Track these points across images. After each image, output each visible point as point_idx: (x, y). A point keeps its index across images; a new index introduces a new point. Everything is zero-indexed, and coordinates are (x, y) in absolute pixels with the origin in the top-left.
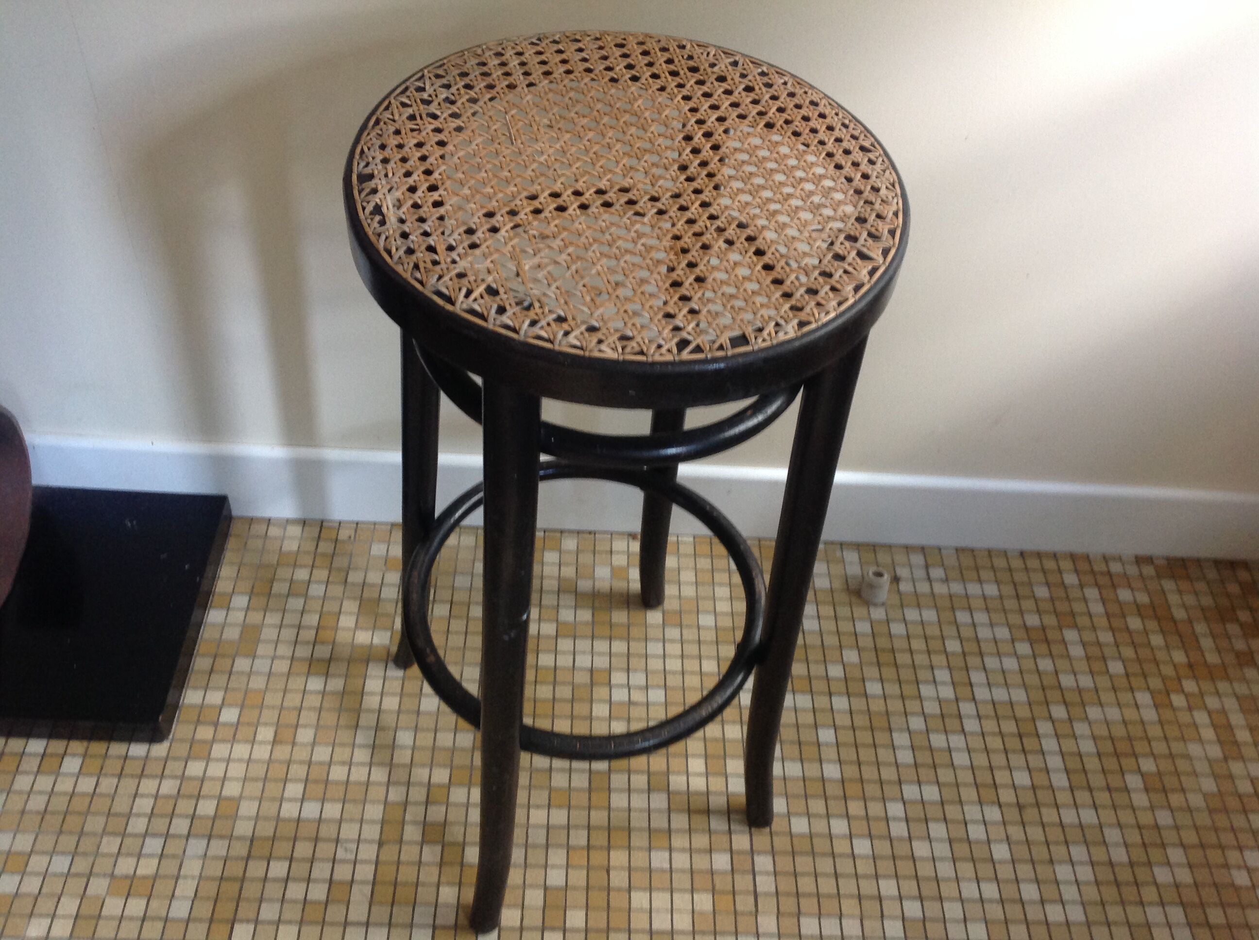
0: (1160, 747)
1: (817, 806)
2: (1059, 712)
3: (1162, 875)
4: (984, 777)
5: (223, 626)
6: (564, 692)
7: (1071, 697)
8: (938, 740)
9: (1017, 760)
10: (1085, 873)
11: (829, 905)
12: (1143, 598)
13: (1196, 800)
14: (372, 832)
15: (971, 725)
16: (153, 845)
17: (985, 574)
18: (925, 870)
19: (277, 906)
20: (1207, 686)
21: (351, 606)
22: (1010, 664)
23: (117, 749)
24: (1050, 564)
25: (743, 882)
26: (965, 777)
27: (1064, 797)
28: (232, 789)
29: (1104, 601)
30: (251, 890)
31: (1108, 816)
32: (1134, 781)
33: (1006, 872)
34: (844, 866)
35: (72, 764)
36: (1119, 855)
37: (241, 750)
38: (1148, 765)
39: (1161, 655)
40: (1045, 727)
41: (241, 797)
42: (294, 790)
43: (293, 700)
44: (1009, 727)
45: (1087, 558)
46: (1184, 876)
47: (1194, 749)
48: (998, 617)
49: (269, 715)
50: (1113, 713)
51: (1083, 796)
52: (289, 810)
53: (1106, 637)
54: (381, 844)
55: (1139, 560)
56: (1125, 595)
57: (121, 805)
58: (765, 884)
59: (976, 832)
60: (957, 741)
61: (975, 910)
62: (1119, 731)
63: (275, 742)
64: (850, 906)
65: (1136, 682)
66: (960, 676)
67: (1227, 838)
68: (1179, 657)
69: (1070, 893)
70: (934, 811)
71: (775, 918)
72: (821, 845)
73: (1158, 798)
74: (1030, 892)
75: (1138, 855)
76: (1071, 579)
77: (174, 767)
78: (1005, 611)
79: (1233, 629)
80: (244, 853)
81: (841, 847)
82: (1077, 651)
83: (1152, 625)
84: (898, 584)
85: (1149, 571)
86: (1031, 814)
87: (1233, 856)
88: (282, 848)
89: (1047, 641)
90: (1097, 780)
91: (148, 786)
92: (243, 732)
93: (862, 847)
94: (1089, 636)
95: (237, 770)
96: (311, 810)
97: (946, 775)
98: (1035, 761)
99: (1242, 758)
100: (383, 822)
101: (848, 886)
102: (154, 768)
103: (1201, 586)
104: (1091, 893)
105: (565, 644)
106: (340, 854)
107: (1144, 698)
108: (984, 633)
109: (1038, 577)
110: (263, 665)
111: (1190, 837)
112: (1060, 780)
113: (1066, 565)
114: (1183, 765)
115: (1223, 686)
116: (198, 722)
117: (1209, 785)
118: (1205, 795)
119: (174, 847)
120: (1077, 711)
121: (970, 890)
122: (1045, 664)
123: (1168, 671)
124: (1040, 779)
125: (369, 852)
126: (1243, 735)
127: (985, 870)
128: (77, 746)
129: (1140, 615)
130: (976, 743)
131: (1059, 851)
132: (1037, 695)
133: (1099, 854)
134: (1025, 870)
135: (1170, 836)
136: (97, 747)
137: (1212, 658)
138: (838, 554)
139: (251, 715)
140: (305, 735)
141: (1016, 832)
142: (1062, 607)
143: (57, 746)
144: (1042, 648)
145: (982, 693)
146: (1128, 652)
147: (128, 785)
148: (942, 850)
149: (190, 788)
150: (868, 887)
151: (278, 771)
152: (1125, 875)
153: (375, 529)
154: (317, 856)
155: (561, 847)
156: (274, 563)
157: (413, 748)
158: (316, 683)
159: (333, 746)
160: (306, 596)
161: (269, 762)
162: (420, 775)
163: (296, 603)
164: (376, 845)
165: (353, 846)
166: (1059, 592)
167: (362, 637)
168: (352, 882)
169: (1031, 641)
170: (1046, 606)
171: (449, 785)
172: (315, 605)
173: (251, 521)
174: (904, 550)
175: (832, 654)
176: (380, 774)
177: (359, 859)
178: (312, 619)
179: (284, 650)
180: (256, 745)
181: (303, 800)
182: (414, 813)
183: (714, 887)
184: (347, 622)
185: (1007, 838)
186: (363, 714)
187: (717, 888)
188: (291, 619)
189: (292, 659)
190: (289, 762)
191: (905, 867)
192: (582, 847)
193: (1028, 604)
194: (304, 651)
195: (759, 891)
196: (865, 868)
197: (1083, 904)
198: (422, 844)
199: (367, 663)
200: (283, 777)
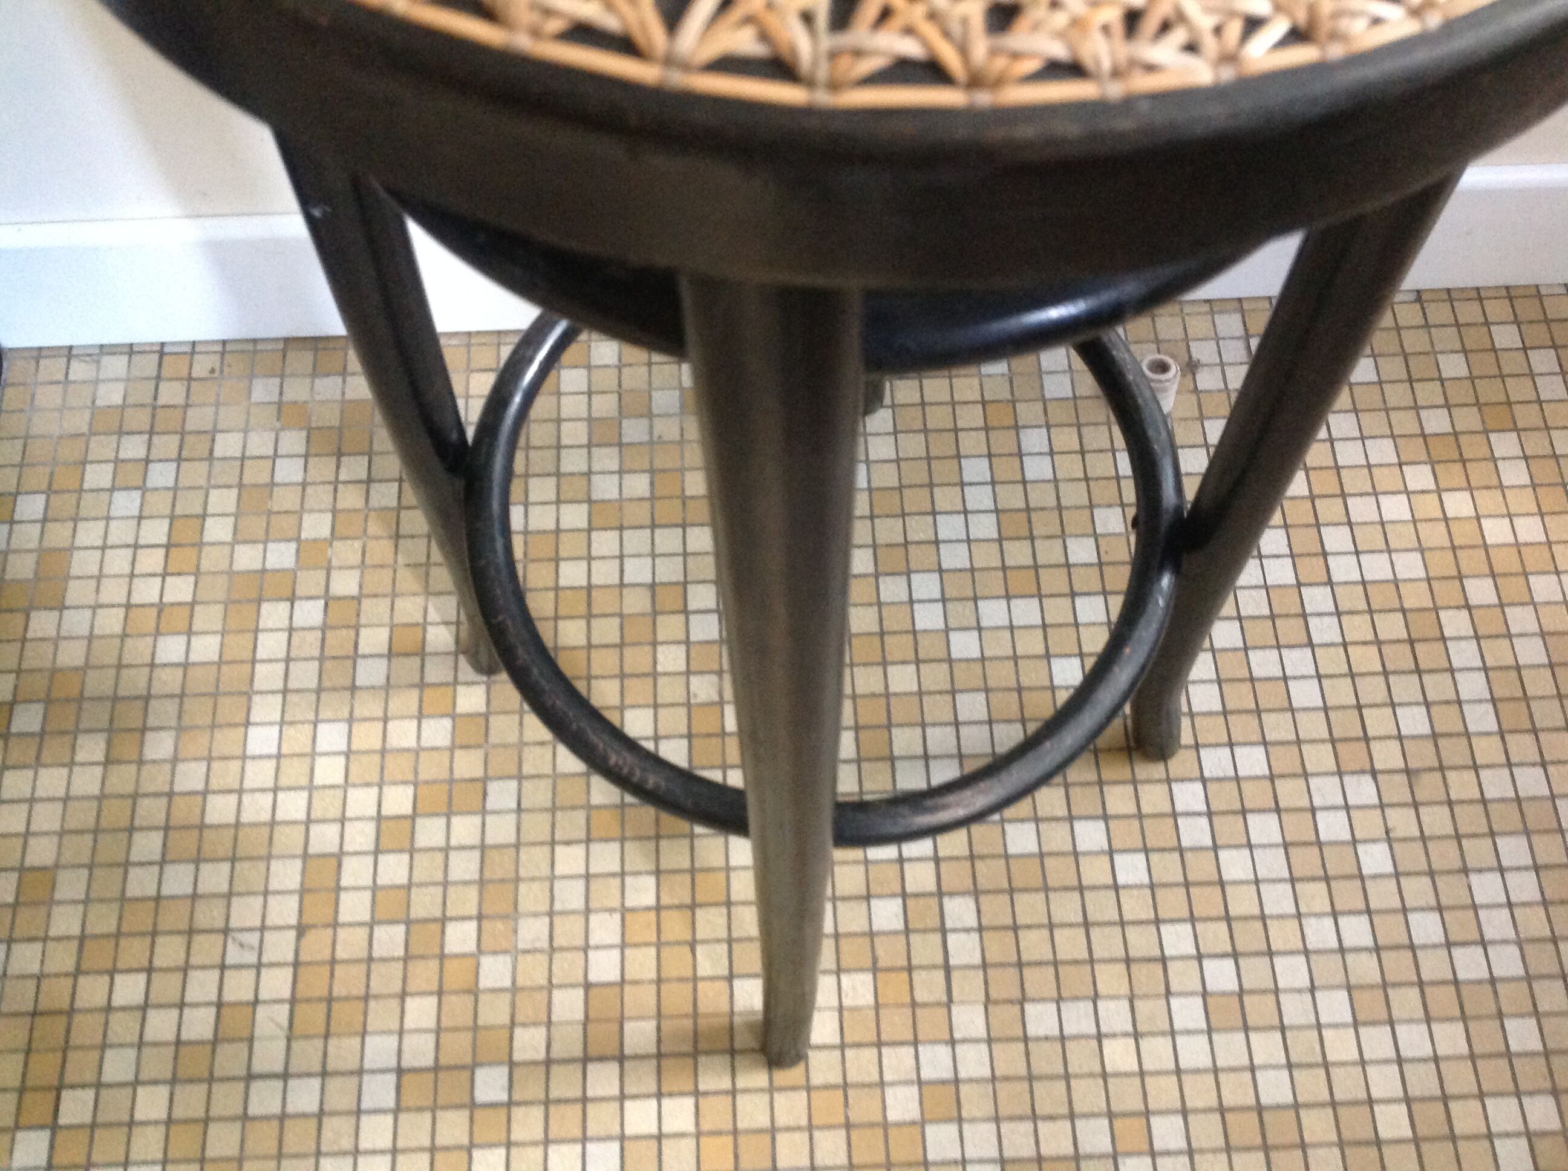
1: (1052, 802)
2: (1481, 591)
4: (1346, 724)
5: (6, 554)
6: (607, 630)
7: (1505, 561)
8: (1264, 663)
9: (1405, 688)
10: (1525, 887)
11: (1075, 979)
14: (284, 910)
15: (1324, 630)
18: (1242, 903)
19: (132, 1053)
21: (223, 500)
22: (1395, 508)
24: (1469, 312)
25: (925, 949)
26: (1313, 726)
27: (1488, 750)
28: (42, 852)
29: (1564, 374)
30: (86, 1029)
31: (1565, 778)
33: (1383, 895)
34: (1102, 906)
37: (52, 781)
40: (1455, 623)
41: (57, 866)
43: (135, 681)
44: (1392, 626)
45: (1536, 293)
48: (1374, 423)
49: (95, 714)
51: (1522, 746)
52: (141, 883)
54: (301, 930)
58: (964, 949)
59: (1332, 826)
60: (1299, 661)
61: (1328, 968)
63: (109, 760)
64: (1110, 978)
66: (1305, 540)
69: (1497, 924)
70: (1257, 795)
71: (982, 1008)
72: (1059, 871)
74: (1426, 927)
76: (1506, 336)
78: (1387, 410)
80: (69, 965)
81: (1095, 872)
82: (1515, 474)
84: (1194, 374)
86: (1429, 786)
88: (134, 951)
89: (1463, 461)
90: (1548, 713)
92: (53, 747)
93: (1132, 869)
94: (1536, 443)
95: (47, 818)
96: (178, 880)
97: (1278, 727)
98: (1438, 687)
100: (303, 891)
101: (1107, 943)
104: (1535, 923)
105: (605, 542)
106: (233, 956)
108: (1349, 455)
109: (1447, 337)
110: (76, 622)
112: (1481, 718)
113: (1497, 309)
120: (1513, 588)
121: (1320, 932)
122: (1458, 504)
124: (1447, 720)
125: (281, 946)
127: (1348, 894)
130: (1332, 661)
131: (1478, 851)
132: (1443, 564)
133: (1549, 848)
134: (1418, 889)
139: (63, 715)
140: (160, 744)
141: (1403, 822)
142: (1490, 391)
144: (1453, 474)
145: (1343, 569)
148: (1272, 863)
150: (1141, 942)
151: (116, 813)
153: (255, 352)
154: (193, 961)
155: (611, 910)
156: (85, 429)
157: (348, 754)
158: (171, 649)
159: (209, 759)
160: (143, 488)
161: (101, 798)
162: (362, 801)
163: (126, 503)
164: (292, 934)
165: (253, 938)
166: (1485, 364)
167: (247, 558)
168: (256, 1002)
169: (1432, 463)
170: (1460, 393)
171: (413, 817)
172: (160, 503)
173: (39, 354)
174: (1206, 308)
175: (1075, 520)
176: (293, 806)
177: (265, 960)
178: (156, 531)
179: (113, 591)
180: (76, 769)
181: (163, 863)
182: (355, 872)
183: (875, 960)
184: (218, 530)
185: (1387, 832)
186: (256, 699)
187: (881, 964)
188: (120, 532)
189: (128, 606)
190: (135, 797)
191: (1207, 901)
192: (648, 909)
193: (1429, 392)
194: (147, 592)
195: (952, 962)
196: (1136, 906)
197: (1520, 943)
198: (371, 925)
199: (259, 601)
200: (127, 824)
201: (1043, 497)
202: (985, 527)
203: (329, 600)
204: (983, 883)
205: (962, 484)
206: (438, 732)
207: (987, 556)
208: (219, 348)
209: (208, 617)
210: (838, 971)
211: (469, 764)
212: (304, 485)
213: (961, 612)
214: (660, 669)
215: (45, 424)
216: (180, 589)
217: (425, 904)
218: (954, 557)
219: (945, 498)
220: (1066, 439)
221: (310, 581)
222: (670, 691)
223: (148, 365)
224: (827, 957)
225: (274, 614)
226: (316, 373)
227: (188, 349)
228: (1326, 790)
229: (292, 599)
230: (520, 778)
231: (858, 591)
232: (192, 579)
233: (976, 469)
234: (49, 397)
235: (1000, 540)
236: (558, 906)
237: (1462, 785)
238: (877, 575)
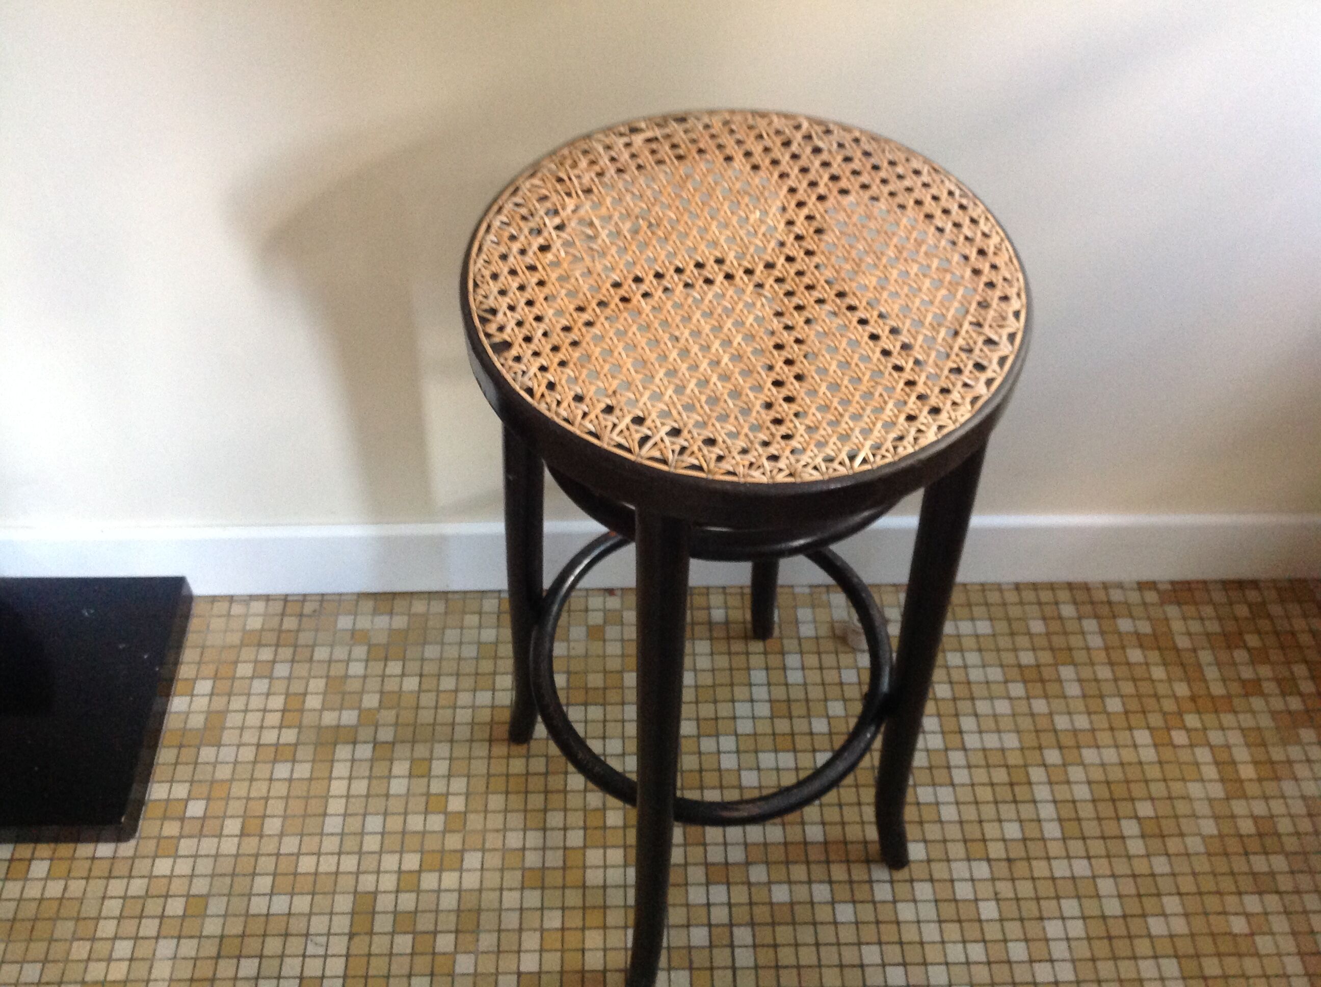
0: (1158, 789)
1: (799, 872)
2: (1053, 756)
3: (1157, 926)
4: (973, 831)
5: (188, 714)
7: (1068, 740)
9: (1008, 811)
10: (1077, 929)
12: (1145, 628)
13: (1195, 844)
14: (342, 924)
15: (960, 776)
16: (123, 948)
17: (978, 611)
18: (910, 934)
20: (1210, 719)
21: (316, 685)
22: (1002, 707)
23: (85, 850)
24: (1046, 596)
25: (721, 957)
26: (953, 832)
27: (1055, 848)
28: (200, 886)
29: (1102, 633)
31: (1102, 866)
32: (1130, 828)
33: (993, 932)
34: (827, 934)
35: (39, 868)
36: (1113, 907)
37: (208, 845)
38: (1145, 809)
39: (1162, 689)
40: (1037, 774)
41: (209, 895)
42: (263, 884)
43: (260, 788)
44: (1000, 775)
45: (1086, 587)
46: (1179, 926)
47: (1195, 789)
48: (990, 657)
49: (236, 807)
50: (1110, 755)
51: (1076, 847)
52: (258, 905)
53: (1104, 673)
54: (351, 936)
55: (1142, 586)
56: (1125, 625)
57: (89, 910)
58: (744, 958)
59: (964, 891)
60: (945, 794)
61: (960, 974)
62: (1116, 774)
63: (243, 834)
64: (831, 976)
65: (1135, 719)
66: (950, 724)
67: (1227, 884)
68: (1182, 689)
69: (1059, 950)
72: (802, 913)
73: (1155, 844)
74: (1018, 951)
75: (1133, 907)
76: (1068, 611)
77: (142, 866)
78: (998, 650)
79: (1240, 655)
80: (213, 951)
81: (823, 914)
82: (1073, 689)
83: (1154, 656)
85: (1151, 597)
86: (1021, 868)
87: (1231, 902)
88: (253, 945)
89: (1042, 681)
90: (1091, 828)
91: (116, 887)
92: (211, 825)
93: (845, 913)
94: (1086, 673)
95: (205, 866)
96: (280, 904)
98: (1027, 811)
99: (1245, 797)
100: (353, 913)
102: (121, 868)
103: (1208, 611)
104: (1082, 950)
106: (311, 950)
107: (1143, 737)
108: (975, 675)
109: (1033, 610)
110: (227, 754)
111: (1188, 884)
112: (1052, 830)
113: (1064, 595)
114: (1182, 808)
115: (1228, 719)
116: (165, 818)
117: (1209, 827)
118: (1203, 838)
119: (144, 949)
120: (1071, 755)
121: (955, 953)
122: (1040, 706)
123: (1169, 705)
124: (1032, 831)
125: (339, 945)
126: (1247, 772)
127: (972, 931)
128: (44, 850)
129: (1141, 646)
130: (965, 794)
131: (1049, 907)
132: (1030, 740)
133: (1091, 907)
134: (1014, 929)
135: (1165, 884)
136: (64, 849)
137: (1217, 689)
138: (824, 597)
139: (217, 807)
140: (273, 826)
141: (1005, 888)
142: (1058, 641)
143: (24, 850)
144: (1038, 688)
145: (971, 741)
146: (1128, 688)
147: (96, 886)
148: (928, 911)
149: (159, 887)
150: (850, 956)
151: (245, 865)
152: (1117, 928)
153: (340, 601)
154: (287, 952)
155: (535, 930)
156: (238, 642)
157: (383, 834)
158: (282, 770)
159: (302, 835)
160: (271, 678)
161: (237, 856)
162: (390, 862)
163: (260, 686)
164: (346, 938)
165: (323, 940)
166: (1055, 626)
167: (329, 718)
168: (323, 977)
169: (1025, 682)
170: (1042, 642)
171: (419, 872)
172: (280, 686)
173: (213, 599)
174: (893, 589)
175: (816, 708)
176: (349, 863)
177: (329, 952)
178: (277, 702)
179: (250, 737)
180: (223, 839)
181: (271, 894)
182: (385, 903)
183: (691, 962)
184: (314, 702)
185: (996, 894)
186: (330, 800)
187: (695, 965)
188: (256, 702)
189: (258, 745)
190: (257, 856)
191: (888, 932)
192: (557, 929)
193: (1022, 641)
194: (270, 737)
195: (737, 965)
196: (848, 935)
197: (1073, 961)
198: (393, 933)
199: (335, 744)
200: (251, 871)
201: (797, 693)
202: (763, 710)
203: (375, 743)
204: (757, 919)
205: (750, 685)
206: (436, 822)
207: (764, 727)
208: (319, 598)
209: (305, 753)
210: (669, 969)
211: (453, 842)
212: (365, 677)
213: (748, 759)
214: (568, 788)
215: (214, 639)
216: (289, 736)
217: (425, 923)
218: (745, 727)
219: (740, 692)
220: (812, 660)
221: (365, 733)
222: (574, 801)
223: (278, 607)
224: (663, 961)
225: (343, 752)
226: (375, 612)
227: (301, 598)
228: (960, 869)
229: (354, 743)
230: (483, 850)
231: (686, 745)
232: (296, 730)
233: (759, 676)
234: (217, 624)
235: (772, 718)
236: (503, 927)
237: (1040, 868)
238: (699, 736)
